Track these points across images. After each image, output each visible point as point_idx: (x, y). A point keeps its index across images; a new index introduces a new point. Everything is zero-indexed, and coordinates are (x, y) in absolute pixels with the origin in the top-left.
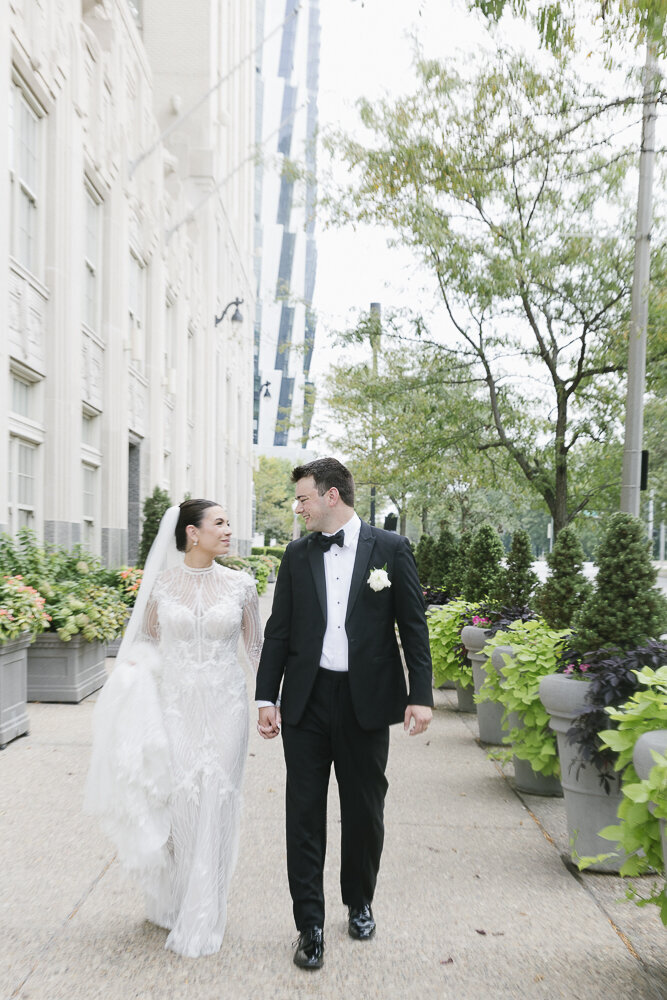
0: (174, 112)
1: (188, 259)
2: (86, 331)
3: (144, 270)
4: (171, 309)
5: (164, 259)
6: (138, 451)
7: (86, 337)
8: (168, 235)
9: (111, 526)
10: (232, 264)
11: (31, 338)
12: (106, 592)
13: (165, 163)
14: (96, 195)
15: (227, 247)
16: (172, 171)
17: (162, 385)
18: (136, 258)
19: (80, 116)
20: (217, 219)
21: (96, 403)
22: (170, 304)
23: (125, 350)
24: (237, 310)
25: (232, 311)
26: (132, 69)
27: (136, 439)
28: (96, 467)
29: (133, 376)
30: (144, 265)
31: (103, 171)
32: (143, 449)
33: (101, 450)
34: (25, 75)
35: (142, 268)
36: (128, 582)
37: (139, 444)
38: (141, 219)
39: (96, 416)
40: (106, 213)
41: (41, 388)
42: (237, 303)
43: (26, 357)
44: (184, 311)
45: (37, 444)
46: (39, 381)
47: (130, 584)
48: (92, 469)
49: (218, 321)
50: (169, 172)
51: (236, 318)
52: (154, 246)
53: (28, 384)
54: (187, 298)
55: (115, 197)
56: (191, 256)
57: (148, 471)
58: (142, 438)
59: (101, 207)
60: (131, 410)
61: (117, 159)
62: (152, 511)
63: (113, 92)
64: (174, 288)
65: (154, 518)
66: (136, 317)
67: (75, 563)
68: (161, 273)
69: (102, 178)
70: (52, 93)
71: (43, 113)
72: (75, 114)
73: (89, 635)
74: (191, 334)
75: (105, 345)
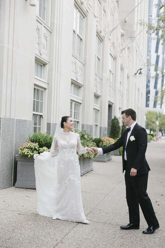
0: (126, 22)
1: (128, 58)
2: (96, 74)
3: (115, 60)
4: (122, 71)
5: (120, 57)
6: (112, 107)
7: (96, 76)
8: (122, 51)
9: (102, 126)
10: (140, 60)
11: (79, 75)
12: (92, 144)
13: (121, 33)
14: (101, 39)
15: (139, 55)
16: (123, 35)
17: (119, 90)
18: (112, 57)
19: (95, 17)
20: (136, 48)
21: (99, 93)
22: (122, 69)
23: (108, 80)
24: (141, 71)
25: (139, 71)
26: (112, 8)
27: (111, 104)
28: (99, 110)
29: (110, 87)
30: (115, 59)
31: (103, 32)
32: (113, 106)
33: (100, 106)
34: (79, 6)
35: (114, 59)
36: (103, 141)
37: (112, 105)
38: (114, 47)
39: (99, 97)
40: (103, 44)
41: (82, 88)
42: (141, 69)
43: (77, 80)
44: (126, 71)
45: (81, 104)
46: (82, 87)
47: (104, 142)
48: (97, 111)
49: (136, 74)
50: (122, 35)
51: (140, 73)
52: (117, 54)
53: (79, 88)
54: (127, 68)
55: (106, 40)
56: (128, 57)
57: (114, 112)
58: (113, 103)
59: (102, 42)
60: (110, 96)
61: (107, 30)
62: (113, 122)
63: (106, 13)
64: (123, 65)
65: (114, 124)
66: (112, 72)
67: (84, 135)
68: (119, 61)
69: (102, 34)
70: (87, 10)
71: (85, 16)
72: (94, 17)
73: (85, 156)
74: (128, 77)
75: (102, 78)
